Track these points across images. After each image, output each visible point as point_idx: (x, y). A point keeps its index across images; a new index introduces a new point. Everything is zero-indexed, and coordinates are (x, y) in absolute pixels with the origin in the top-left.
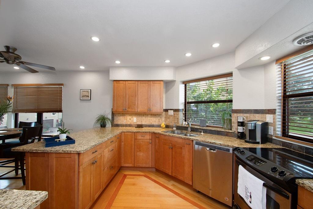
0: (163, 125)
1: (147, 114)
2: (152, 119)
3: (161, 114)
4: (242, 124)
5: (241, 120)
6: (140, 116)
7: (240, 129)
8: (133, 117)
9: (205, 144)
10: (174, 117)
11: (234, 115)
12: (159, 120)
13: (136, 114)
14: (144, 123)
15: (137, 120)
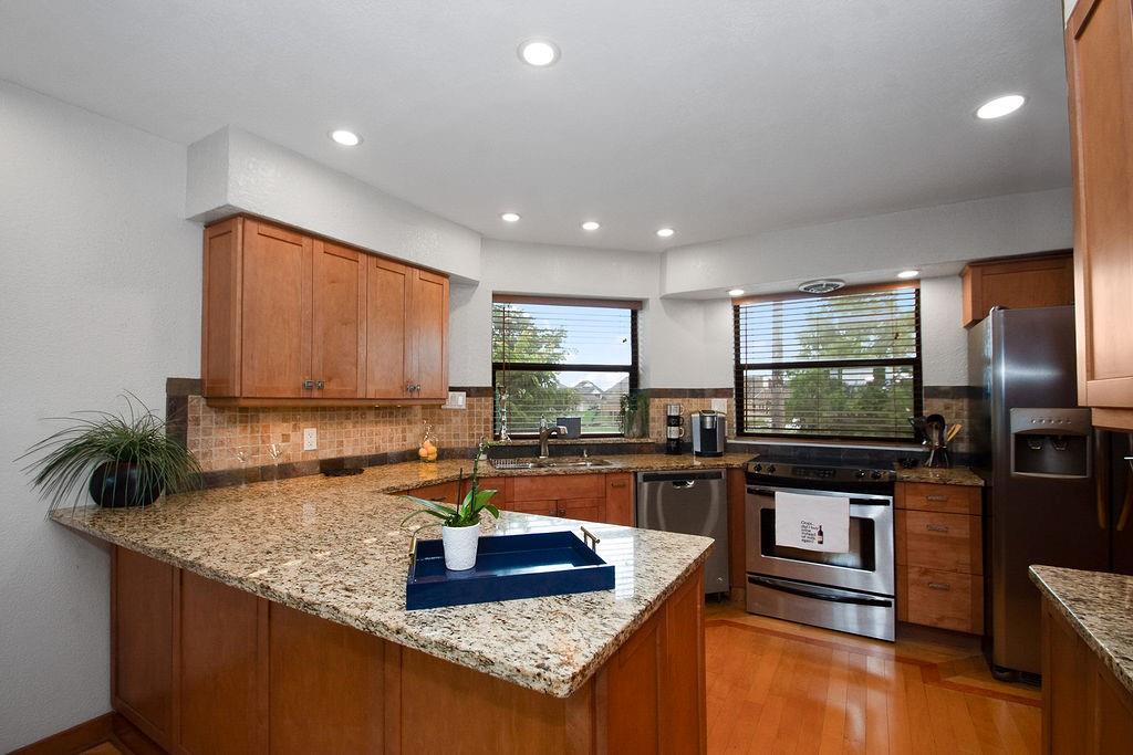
0: (428, 449)
1: (362, 408)
2: (380, 428)
3: (410, 407)
4: (674, 421)
5: (674, 413)
6: (332, 418)
7: (674, 433)
8: (302, 425)
9: (671, 475)
10: (471, 414)
11: (656, 402)
12: (404, 431)
13: (315, 409)
14: (349, 451)
15: (320, 437)
